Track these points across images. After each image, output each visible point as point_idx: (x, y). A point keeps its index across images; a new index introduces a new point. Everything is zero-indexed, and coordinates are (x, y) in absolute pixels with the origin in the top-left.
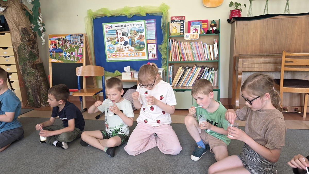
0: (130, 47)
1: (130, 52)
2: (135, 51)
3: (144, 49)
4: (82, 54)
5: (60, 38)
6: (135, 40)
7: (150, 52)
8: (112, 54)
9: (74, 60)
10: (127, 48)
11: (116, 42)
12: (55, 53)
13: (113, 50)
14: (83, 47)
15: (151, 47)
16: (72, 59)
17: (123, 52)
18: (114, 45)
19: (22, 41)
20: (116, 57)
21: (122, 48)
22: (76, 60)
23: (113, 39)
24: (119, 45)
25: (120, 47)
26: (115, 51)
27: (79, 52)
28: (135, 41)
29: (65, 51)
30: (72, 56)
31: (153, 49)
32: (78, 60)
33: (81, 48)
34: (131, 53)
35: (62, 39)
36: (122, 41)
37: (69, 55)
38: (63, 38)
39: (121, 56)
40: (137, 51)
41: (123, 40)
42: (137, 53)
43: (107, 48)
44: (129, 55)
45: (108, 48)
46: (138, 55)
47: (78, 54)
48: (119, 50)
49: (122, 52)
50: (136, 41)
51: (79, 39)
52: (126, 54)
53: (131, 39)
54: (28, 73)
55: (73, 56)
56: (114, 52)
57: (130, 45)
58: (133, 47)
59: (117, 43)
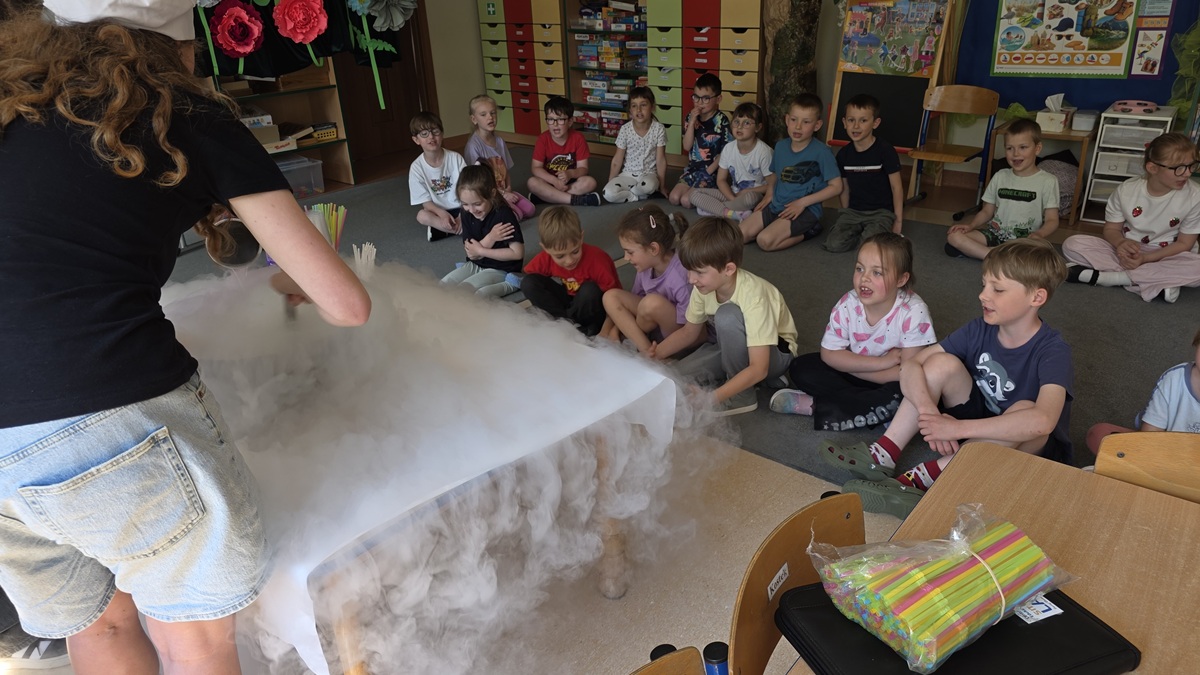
0: (1077, 36)
1: (1071, 50)
2: (1089, 49)
3: (1121, 44)
4: (932, 53)
5: (879, 8)
6: (1099, 17)
7: (1141, 55)
8: (1011, 55)
9: (908, 68)
10: (1064, 38)
11: (1034, 19)
12: (856, 48)
13: (1018, 44)
14: (940, 35)
15: (1146, 38)
16: (902, 67)
17: (1048, 49)
18: (1024, 29)
19: (792, 14)
20: (1023, 63)
21: (1048, 37)
22: (911, 70)
23: (1027, 11)
24: (1040, 30)
25: (1044, 35)
26: (1024, 45)
27: (924, 49)
28: (1096, 18)
29: (885, 43)
30: (904, 56)
31: (1153, 46)
32: (917, 67)
33: (935, 36)
34: (1073, 55)
35: (884, 9)
36: (1052, 16)
37: (896, 53)
38: (889, 8)
39: (1039, 61)
40: (1096, 49)
41: (1058, 14)
42: (1095, 56)
43: (1000, 35)
44: (1068, 59)
45: (1005, 36)
46: (1096, 59)
47: (921, 53)
48: (1039, 44)
49: (1044, 49)
50: (1103, 18)
51: (933, 11)
52: (1056, 57)
53: (1086, 13)
54: (787, 96)
55: (908, 57)
56: (1020, 50)
57: (1076, 30)
58: (1087, 36)
59: (1035, 24)
